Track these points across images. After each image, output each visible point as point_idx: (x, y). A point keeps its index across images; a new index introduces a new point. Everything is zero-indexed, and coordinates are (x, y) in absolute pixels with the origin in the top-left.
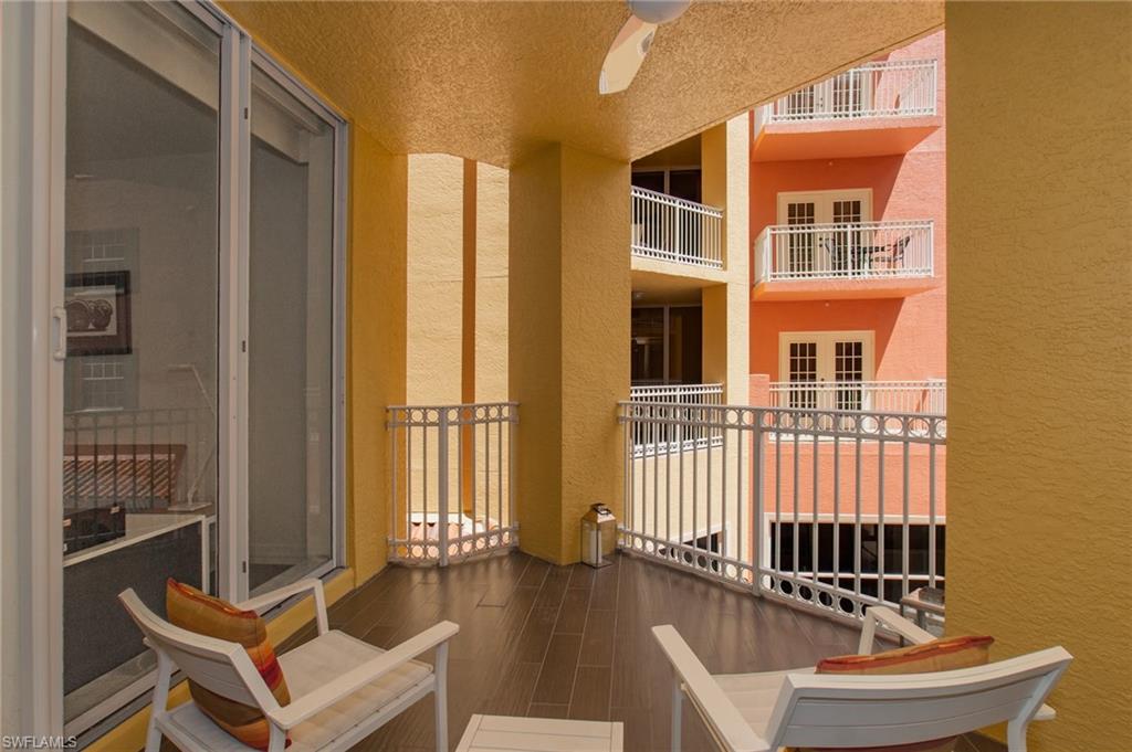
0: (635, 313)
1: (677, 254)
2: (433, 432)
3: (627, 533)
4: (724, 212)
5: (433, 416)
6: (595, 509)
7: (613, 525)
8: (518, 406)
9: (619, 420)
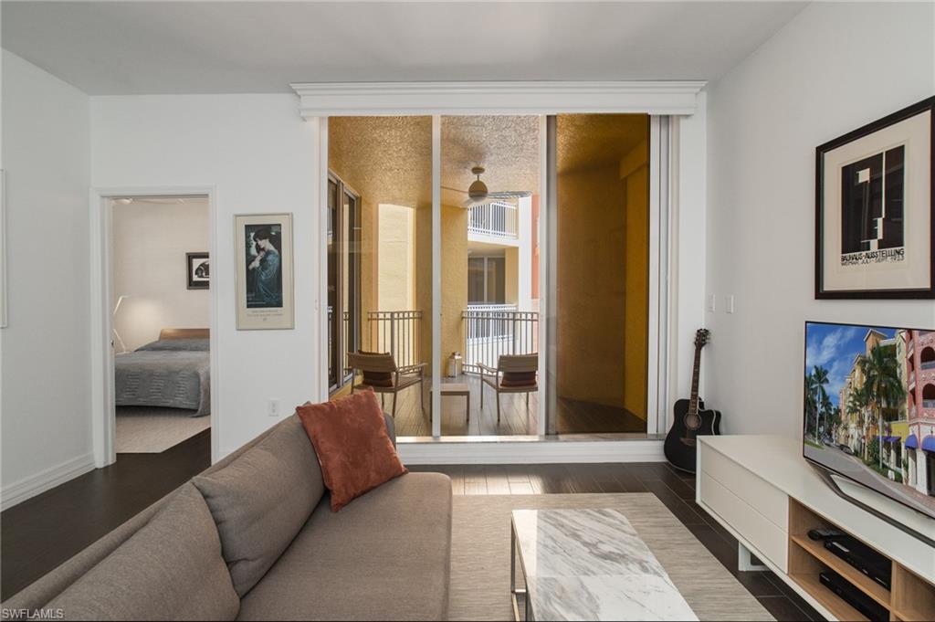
0: (469, 259)
1: (490, 231)
2: (388, 323)
3: (466, 365)
4: (517, 206)
5: (388, 316)
6: (454, 354)
7: (460, 360)
8: (421, 312)
9: (463, 318)
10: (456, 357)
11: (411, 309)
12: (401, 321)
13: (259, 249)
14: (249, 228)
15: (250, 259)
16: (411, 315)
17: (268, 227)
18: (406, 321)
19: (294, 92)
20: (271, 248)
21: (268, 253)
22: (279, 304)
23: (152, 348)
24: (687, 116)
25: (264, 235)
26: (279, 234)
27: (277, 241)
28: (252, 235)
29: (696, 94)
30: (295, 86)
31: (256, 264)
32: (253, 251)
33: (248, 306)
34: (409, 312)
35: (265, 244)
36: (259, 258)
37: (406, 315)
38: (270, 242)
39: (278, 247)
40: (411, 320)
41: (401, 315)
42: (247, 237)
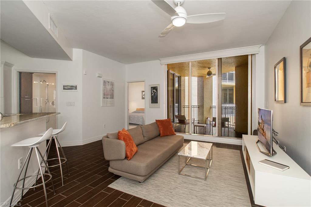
9: (211, 108)
10: (208, 119)
11: (197, 105)
12: (194, 108)
13: (153, 92)
14: (151, 87)
15: (152, 94)
16: (197, 107)
17: (155, 87)
18: (196, 108)
19: (160, 60)
20: (156, 91)
21: (155, 92)
22: (157, 103)
23: (135, 112)
24: (258, 54)
25: (154, 89)
26: (157, 89)
27: (157, 90)
28: (152, 89)
29: (259, 48)
30: (159, 59)
31: (153, 95)
32: (152, 92)
33: (152, 103)
34: (196, 106)
35: (155, 91)
36: (153, 93)
37: (196, 107)
38: (156, 90)
39: (157, 91)
40: (197, 108)
41: (194, 107)
42: (151, 89)
